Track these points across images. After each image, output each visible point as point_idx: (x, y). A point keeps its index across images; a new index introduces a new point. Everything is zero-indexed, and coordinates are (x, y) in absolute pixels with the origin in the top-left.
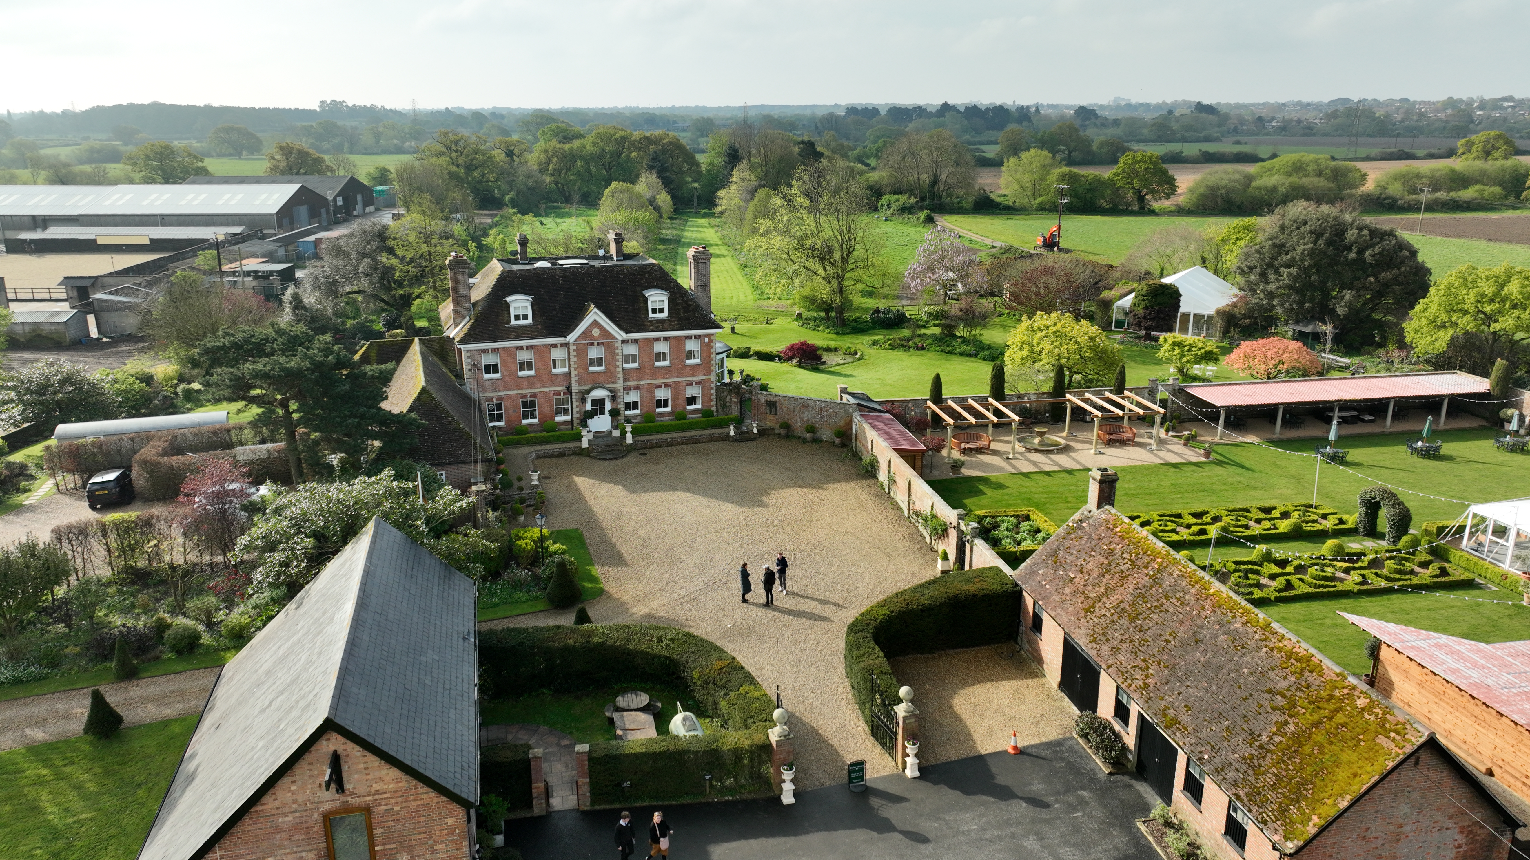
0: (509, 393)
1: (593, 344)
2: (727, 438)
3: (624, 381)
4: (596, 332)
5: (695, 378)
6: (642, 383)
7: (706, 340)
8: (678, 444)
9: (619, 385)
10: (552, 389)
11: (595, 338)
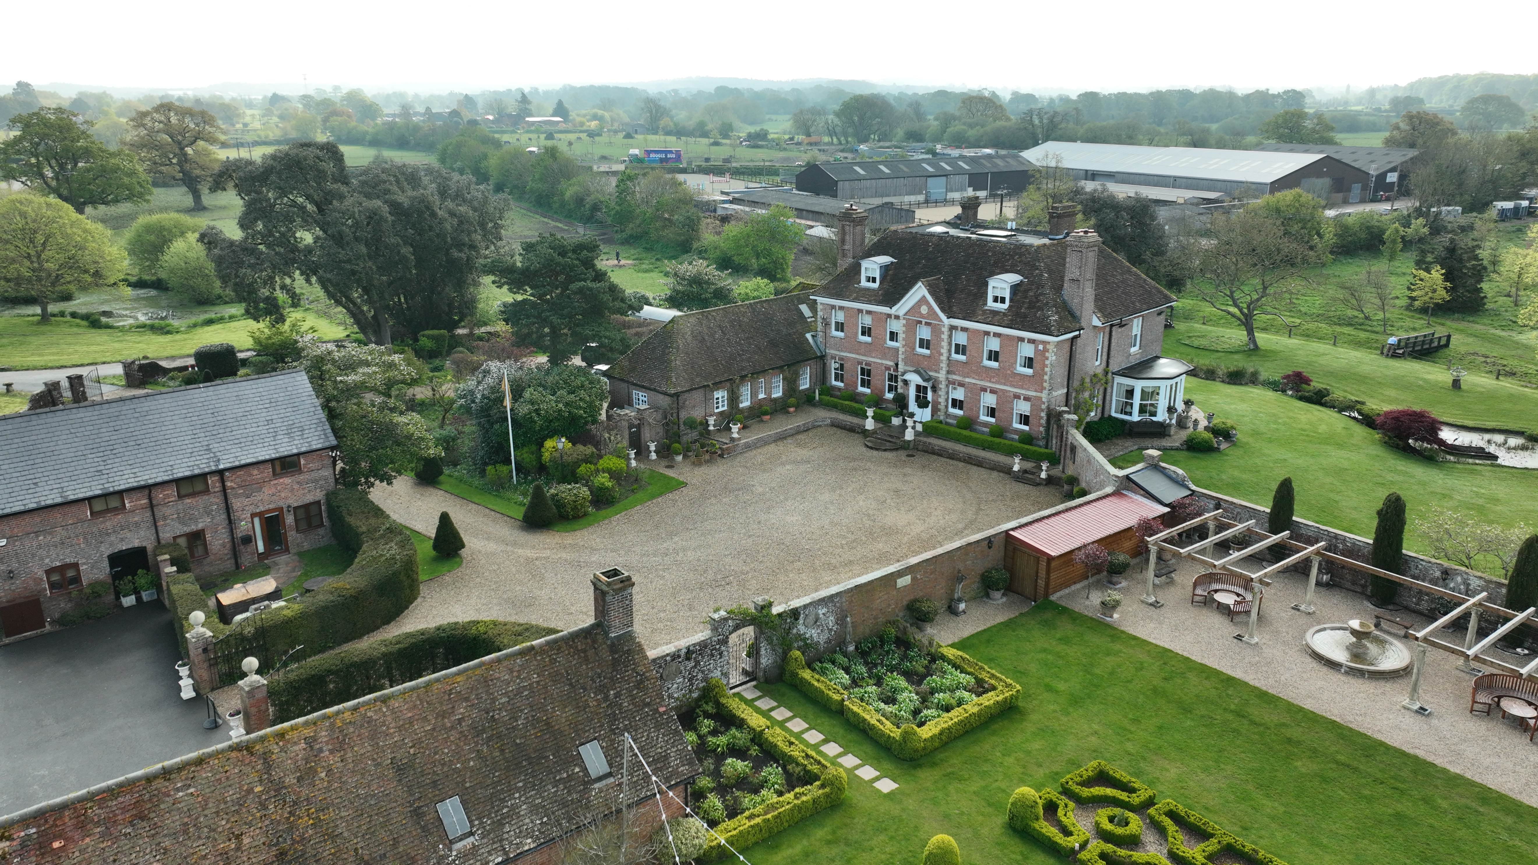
0: (848, 355)
1: (920, 322)
2: (1007, 470)
3: (948, 372)
4: (924, 310)
5: (1023, 392)
6: (967, 380)
7: (1041, 347)
8: (959, 460)
9: (942, 376)
10: (884, 362)
11: (922, 316)
